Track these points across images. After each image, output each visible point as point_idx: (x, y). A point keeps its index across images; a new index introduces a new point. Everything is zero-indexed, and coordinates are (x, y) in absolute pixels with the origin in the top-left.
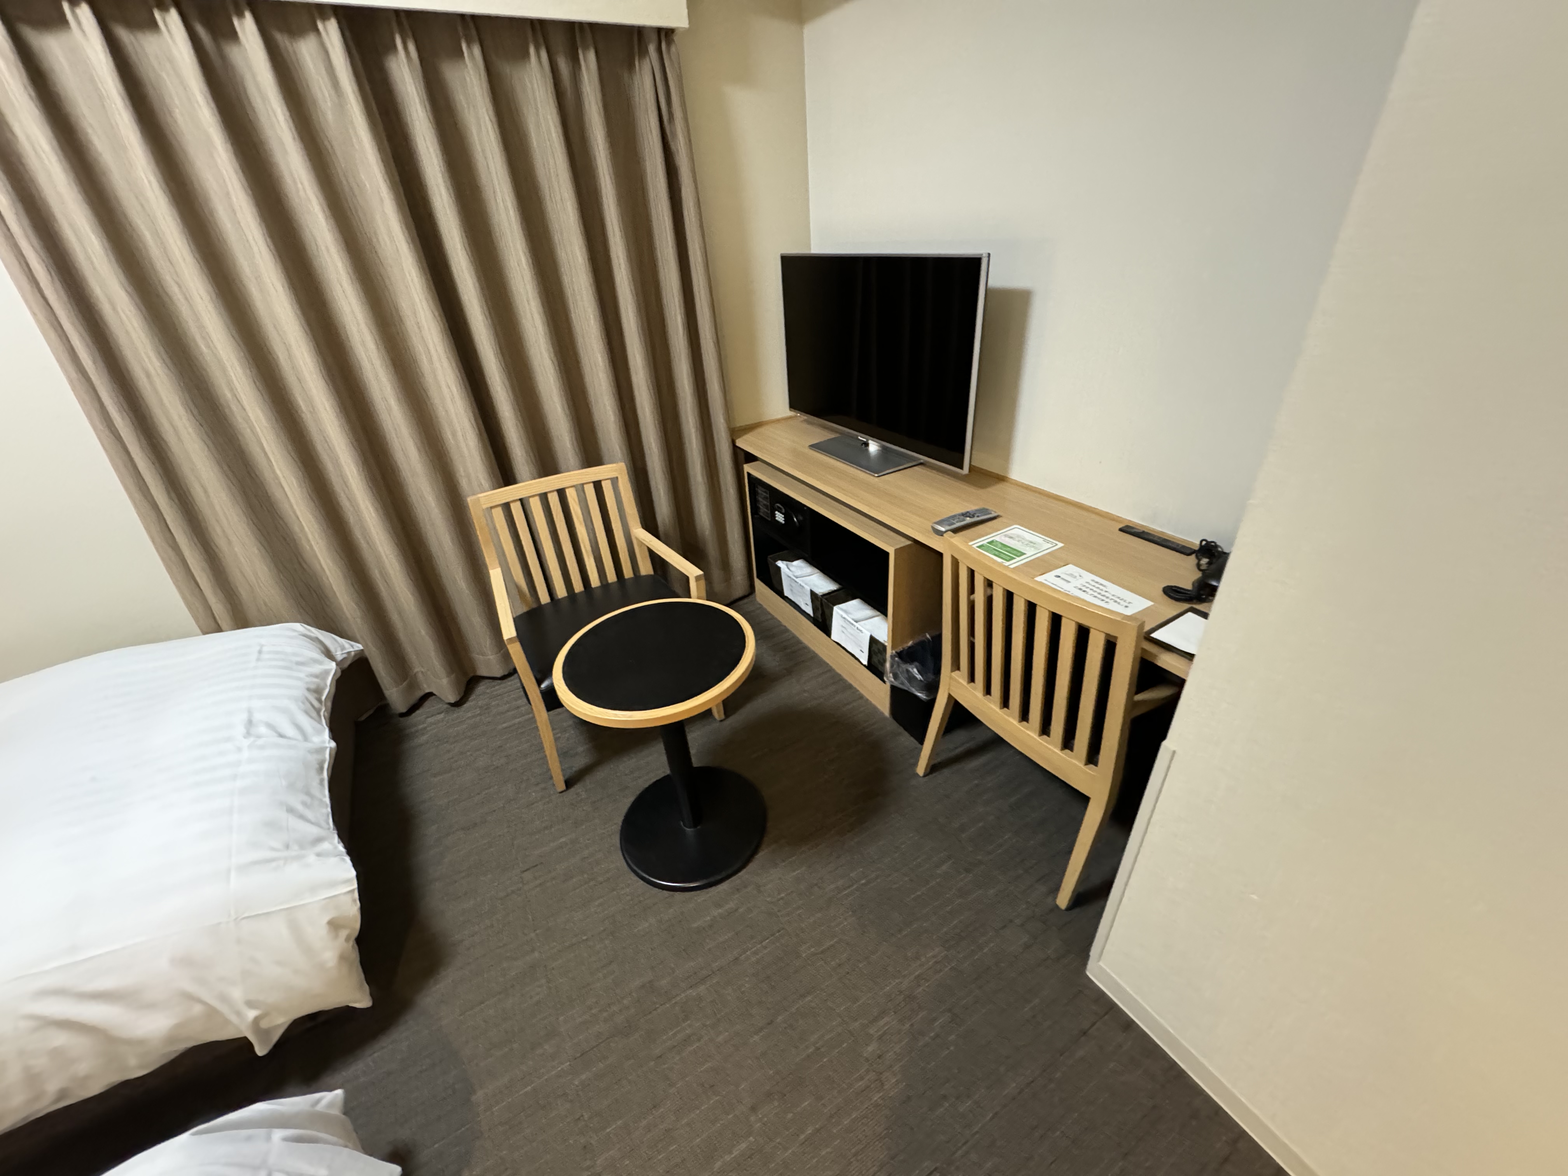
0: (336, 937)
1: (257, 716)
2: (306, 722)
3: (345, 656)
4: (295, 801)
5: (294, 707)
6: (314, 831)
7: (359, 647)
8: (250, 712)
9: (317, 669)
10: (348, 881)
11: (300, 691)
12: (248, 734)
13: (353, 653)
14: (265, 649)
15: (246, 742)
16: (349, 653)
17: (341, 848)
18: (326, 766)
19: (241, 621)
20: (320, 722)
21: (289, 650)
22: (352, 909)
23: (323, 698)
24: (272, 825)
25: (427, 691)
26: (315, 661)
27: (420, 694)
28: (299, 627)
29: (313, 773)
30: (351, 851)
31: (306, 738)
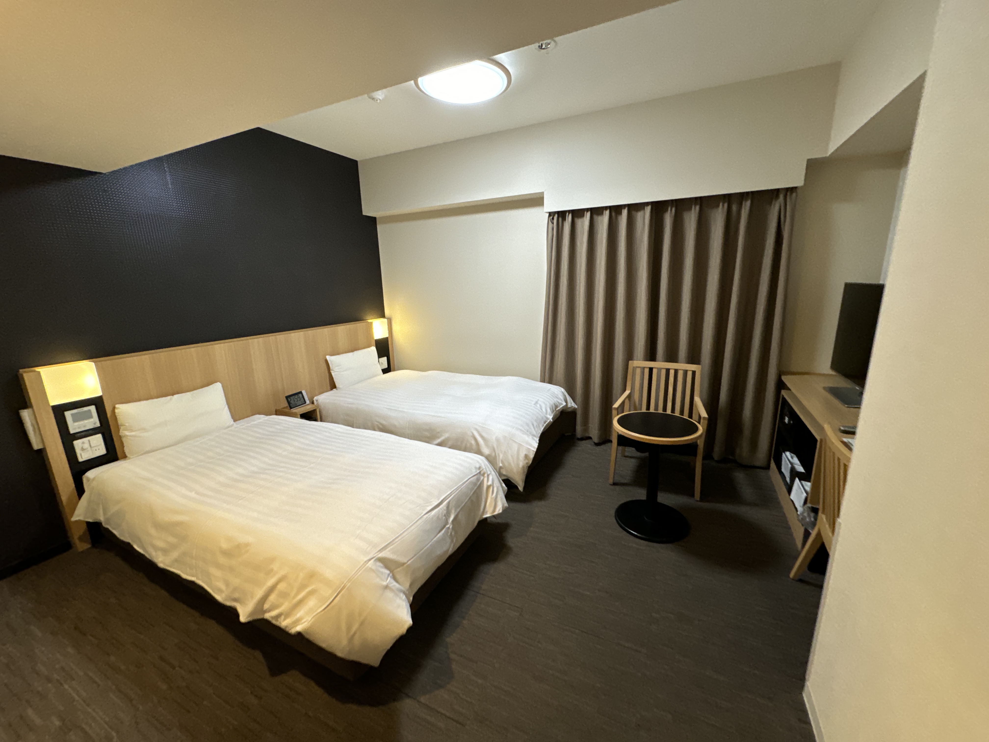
0: (525, 460)
1: (539, 402)
2: (549, 410)
3: (571, 406)
4: (535, 424)
5: (548, 404)
6: (535, 433)
7: (576, 407)
8: (538, 400)
9: (560, 401)
10: (534, 447)
11: (552, 403)
12: (535, 404)
13: (573, 408)
14: (551, 390)
15: (533, 406)
16: (572, 406)
17: (538, 442)
18: (547, 423)
19: (550, 382)
20: (552, 413)
21: (556, 393)
22: (532, 456)
23: (557, 409)
24: (528, 425)
25: (590, 436)
26: (561, 400)
27: (587, 435)
28: (563, 390)
29: (543, 422)
30: (539, 444)
31: (546, 414)
